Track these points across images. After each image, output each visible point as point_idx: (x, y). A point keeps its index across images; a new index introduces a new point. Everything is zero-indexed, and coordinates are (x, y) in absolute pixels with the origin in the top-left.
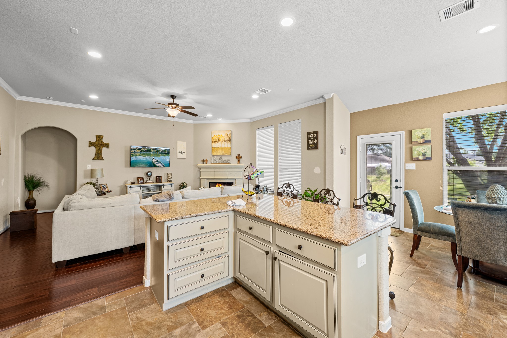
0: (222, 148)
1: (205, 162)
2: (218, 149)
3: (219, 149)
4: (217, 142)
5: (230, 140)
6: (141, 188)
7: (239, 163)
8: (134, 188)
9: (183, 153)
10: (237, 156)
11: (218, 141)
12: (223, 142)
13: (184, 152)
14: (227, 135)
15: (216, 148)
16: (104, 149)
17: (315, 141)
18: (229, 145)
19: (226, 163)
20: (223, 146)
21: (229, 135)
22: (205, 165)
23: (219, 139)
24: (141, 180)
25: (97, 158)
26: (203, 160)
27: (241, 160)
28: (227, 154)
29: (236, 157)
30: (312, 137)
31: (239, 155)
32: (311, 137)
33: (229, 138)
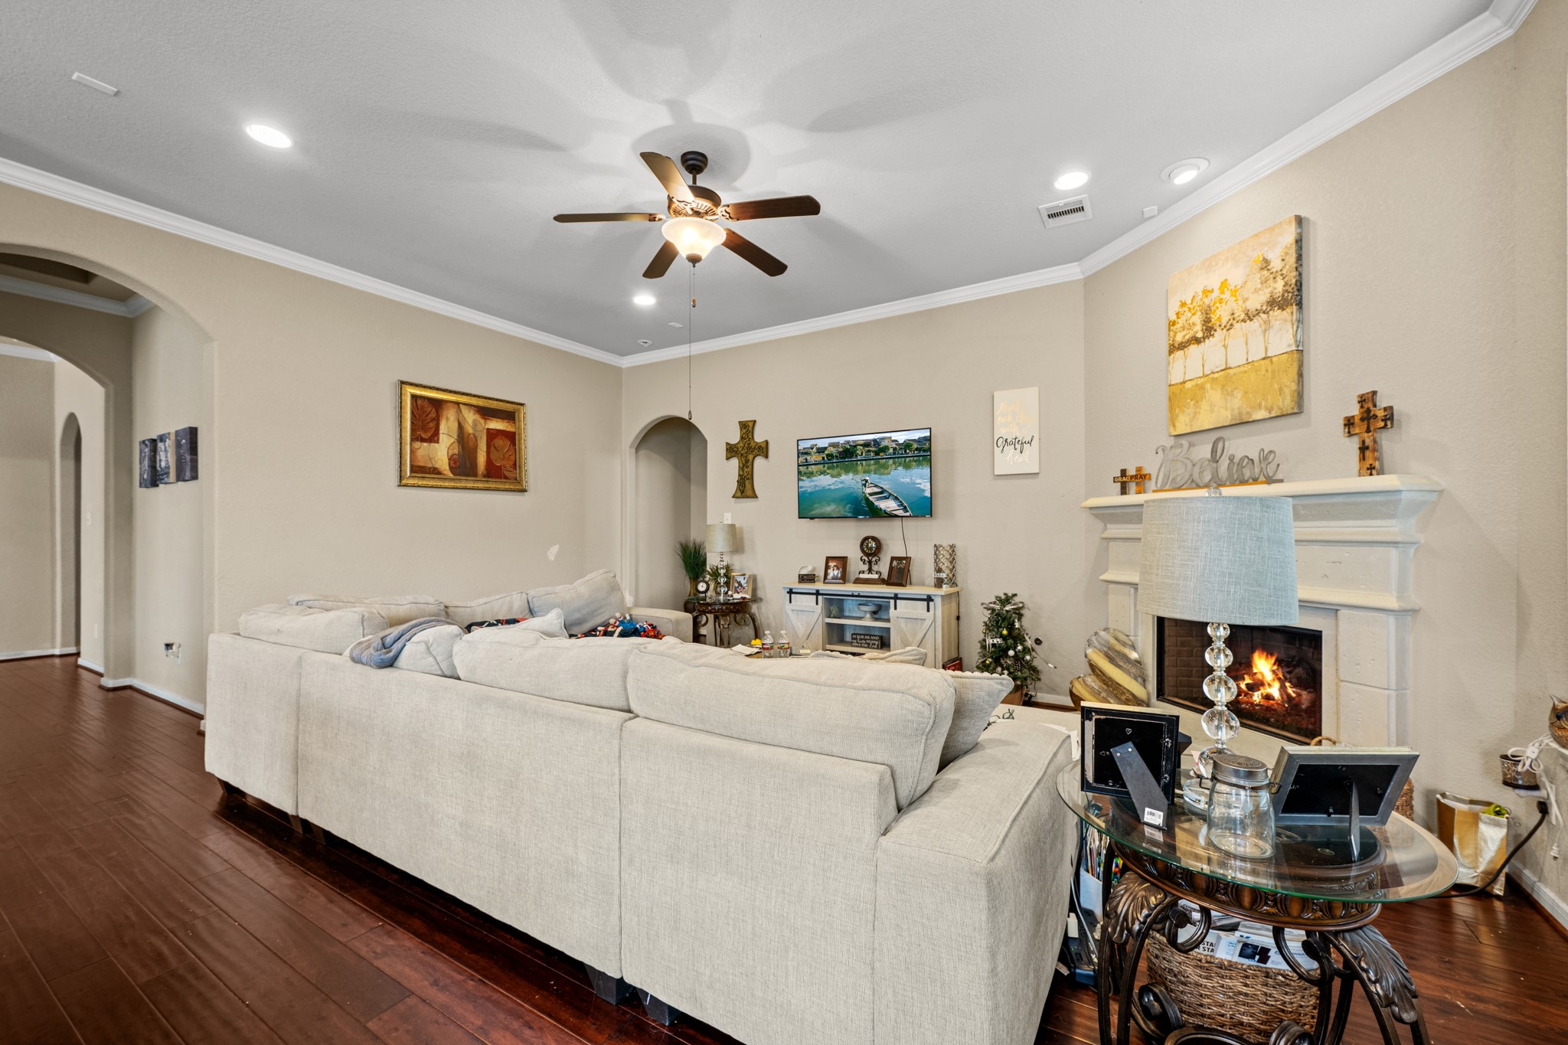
0: (1225, 378)
1: (1133, 487)
2: (1201, 387)
3: (1208, 386)
4: (1197, 341)
5: (1295, 297)
6: (820, 597)
7: (1371, 469)
8: (797, 595)
9: (1019, 444)
10: (1355, 410)
11: (1200, 335)
12: (1237, 326)
13: (1028, 439)
14: (1266, 264)
15: (1188, 385)
16: (759, 462)
18: (1280, 336)
19: (1255, 481)
20: (1237, 358)
21: (1276, 264)
22: (1132, 498)
23: (1207, 321)
24: (838, 569)
25: (742, 492)
26: (1123, 472)
27: (1388, 442)
28: (1261, 414)
29: (1349, 423)
31: (1367, 401)
33: (1279, 286)
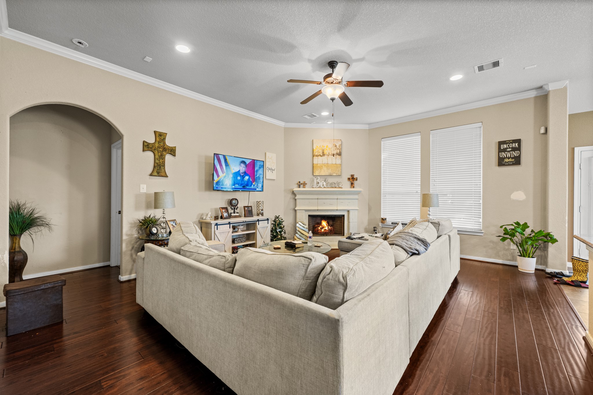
0: (327, 165)
1: (301, 186)
2: (322, 166)
3: (323, 166)
4: (321, 156)
5: (340, 154)
6: (231, 225)
7: (354, 187)
8: (221, 226)
9: (272, 170)
10: (350, 177)
11: (321, 155)
12: (330, 156)
13: (274, 169)
14: (336, 146)
15: (318, 165)
16: (168, 158)
17: (516, 154)
18: (337, 160)
19: (336, 187)
20: (330, 162)
21: (338, 147)
22: (301, 189)
23: (323, 152)
24: (226, 213)
25: (158, 173)
26: (300, 182)
27: (355, 183)
28: (335, 175)
29: (349, 179)
30: (510, 148)
31: (352, 176)
32: (507, 148)
33: (338, 151)
